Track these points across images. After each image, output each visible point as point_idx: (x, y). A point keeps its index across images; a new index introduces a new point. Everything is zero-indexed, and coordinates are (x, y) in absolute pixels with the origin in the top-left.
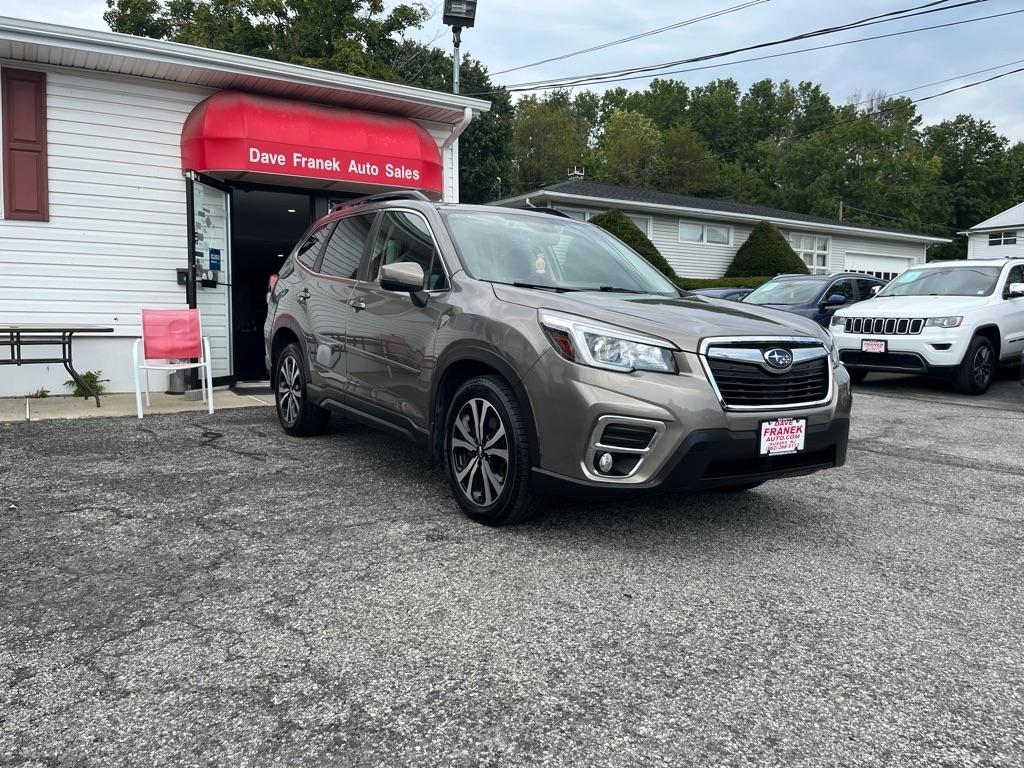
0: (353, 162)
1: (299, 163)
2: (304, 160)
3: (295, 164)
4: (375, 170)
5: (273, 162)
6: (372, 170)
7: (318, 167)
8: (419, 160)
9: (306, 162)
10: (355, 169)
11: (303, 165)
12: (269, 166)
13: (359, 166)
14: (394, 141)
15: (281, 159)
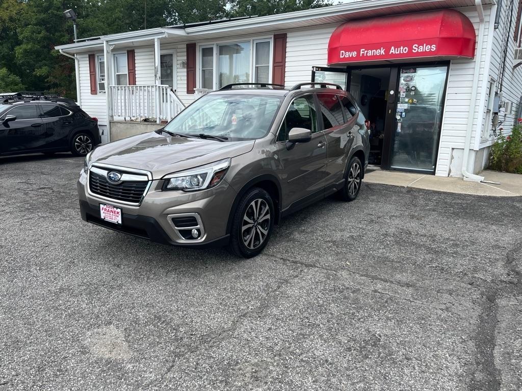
0: (393, 48)
1: (363, 54)
2: (366, 52)
3: (361, 55)
4: (406, 50)
5: (351, 56)
6: (404, 50)
7: (372, 54)
8: (438, 38)
9: (367, 53)
10: (393, 52)
11: (365, 55)
12: (349, 58)
13: (396, 49)
14: (423, 29)
15: (354, 54)
